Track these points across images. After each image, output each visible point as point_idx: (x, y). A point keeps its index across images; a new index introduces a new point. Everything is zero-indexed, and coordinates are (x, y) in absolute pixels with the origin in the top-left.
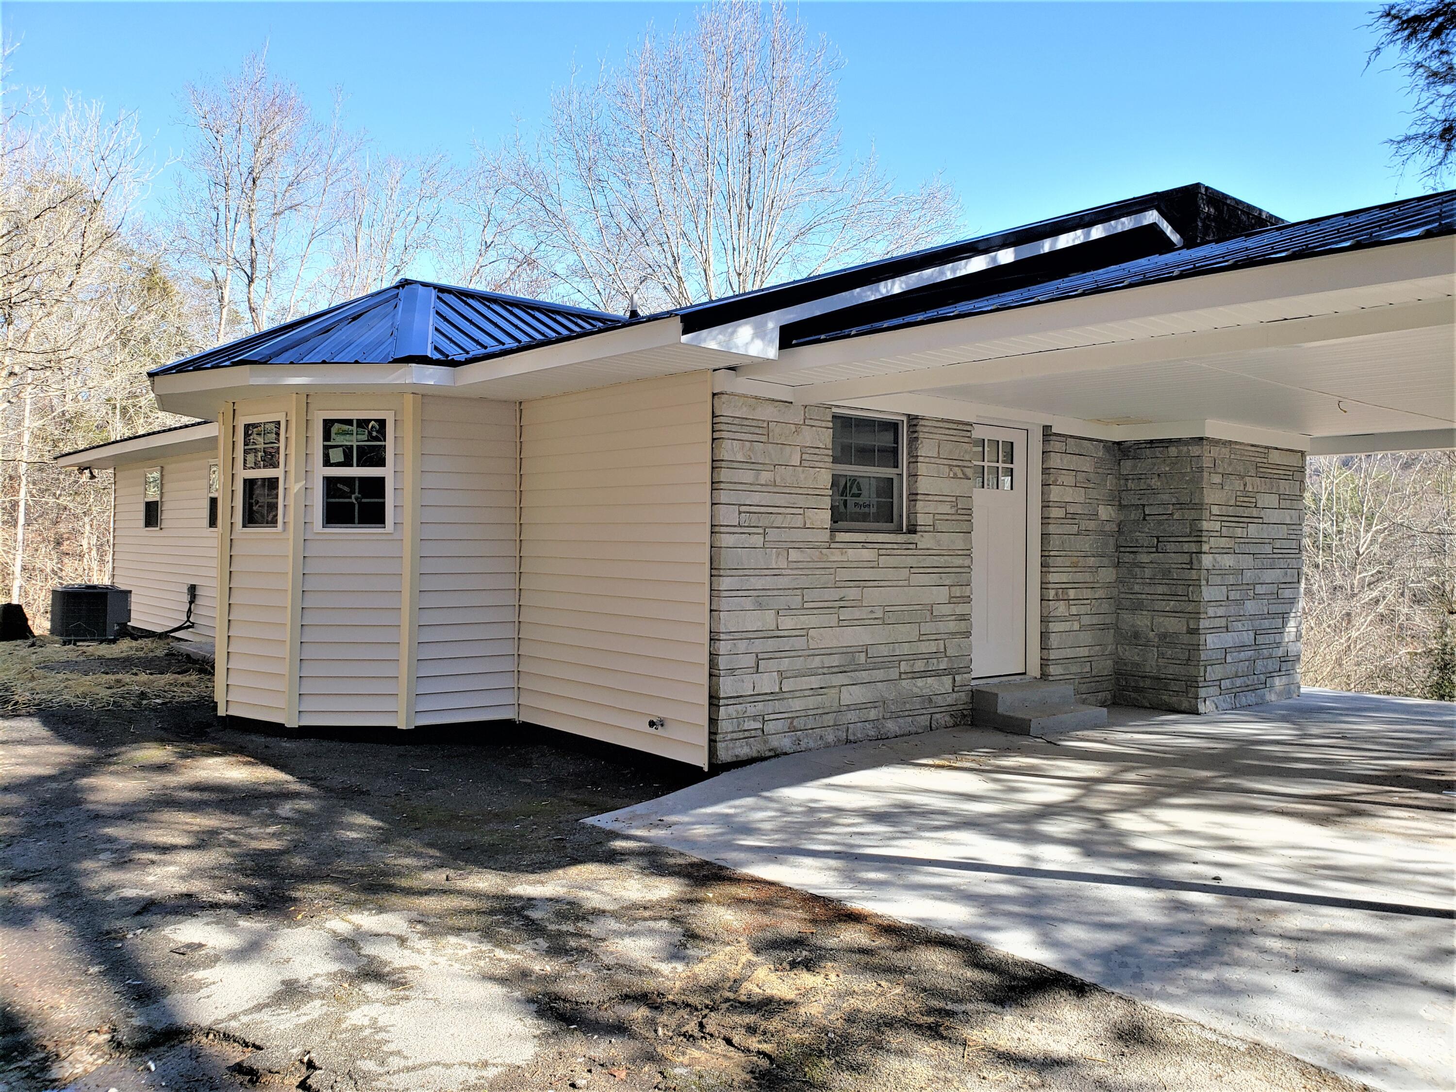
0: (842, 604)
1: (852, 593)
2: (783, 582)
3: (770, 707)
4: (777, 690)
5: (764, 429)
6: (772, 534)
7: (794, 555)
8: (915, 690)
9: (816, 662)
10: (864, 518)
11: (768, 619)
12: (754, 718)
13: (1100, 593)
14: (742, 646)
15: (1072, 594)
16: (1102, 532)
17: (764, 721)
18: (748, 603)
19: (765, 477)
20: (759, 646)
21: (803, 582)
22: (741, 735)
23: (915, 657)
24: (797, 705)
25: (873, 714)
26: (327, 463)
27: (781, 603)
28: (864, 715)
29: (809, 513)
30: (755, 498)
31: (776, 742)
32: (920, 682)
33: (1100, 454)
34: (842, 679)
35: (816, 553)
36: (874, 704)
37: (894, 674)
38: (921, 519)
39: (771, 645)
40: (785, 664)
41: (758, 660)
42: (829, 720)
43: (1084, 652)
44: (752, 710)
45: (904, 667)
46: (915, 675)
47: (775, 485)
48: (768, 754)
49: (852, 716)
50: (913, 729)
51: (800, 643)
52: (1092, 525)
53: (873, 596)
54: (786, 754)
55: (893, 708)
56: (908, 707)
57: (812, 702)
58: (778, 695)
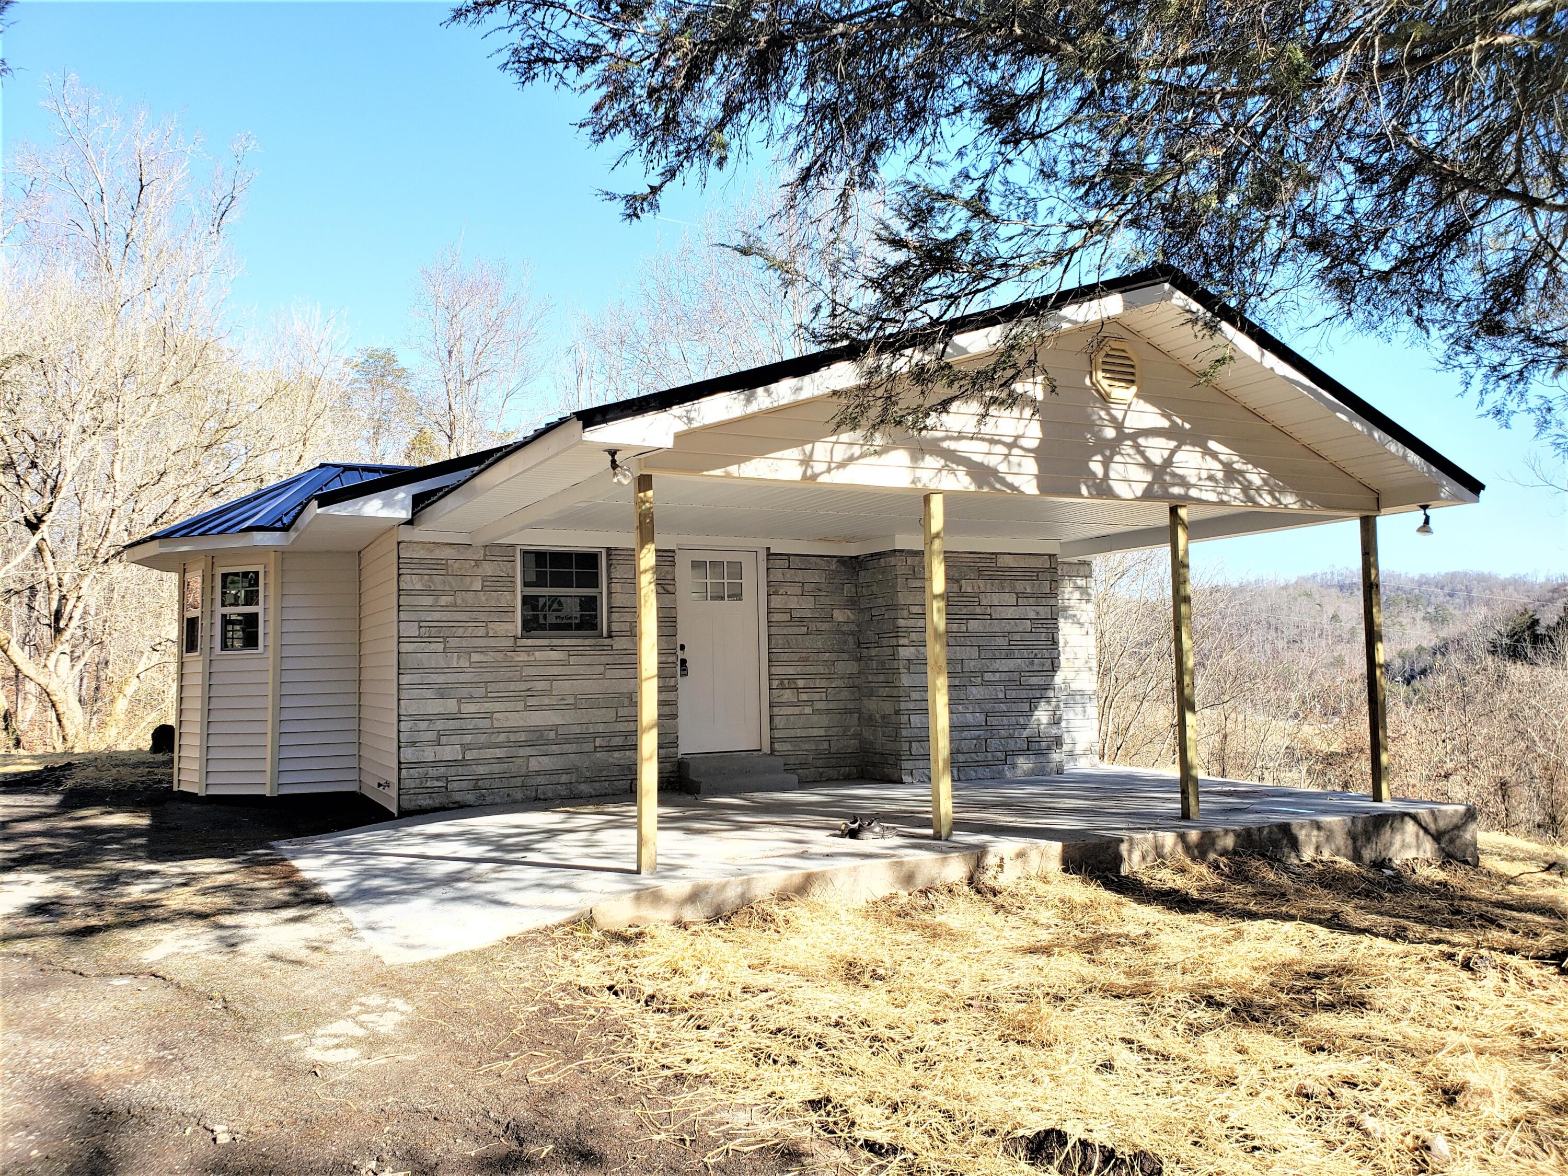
0: (530, 693)
1: (541, 685)
2: (463, 678)
3: (453, 771)
4: (460, 758)
5: (442, 566)
6: (453, 643)
7: (476, 657)
8: (611, 760)
9: (502, 737)
10: (567, 627)
11: (451, 705)
12: (438, 779)
13: (839, 683)
14: (423, 725)
15: (801, 683)
16: (839, 632)
17: (448, 782)
18: (429, 694)
19: (444, 600)
20: (439, 725)
21: (488, 677)
22: (424, 791)
23: (613, 734)
24: (481, 770)
25: (564, 778)
26: (223, 605)
27: (464, 693)
28: (555, 779)
29: (491, 625)
30: (436, 616)
31: (457, 797)
32: (616, 754)
33: (833, 567)
34: (528, 751)
35: (500, 656)
36: (566, 771)
37: (588, 747)
38: (615, 627)
39: (452, 724)
40: (468, 739)
41: (439, 736)
42: (518, 782)
43: (822, 732)
44: (432, 772)
45: (598, 742)
46: (611, 749)
47: (456, 606)
48: (451, 805)
49: (541, 780)
50: (610, 791)
51: (485, 723)
52: (825, 626)
53: (564, 687)
54: (470, 806)
55: (588, 774)
56: (604, 773)
57: (496, 768)
58: (462, 763)
